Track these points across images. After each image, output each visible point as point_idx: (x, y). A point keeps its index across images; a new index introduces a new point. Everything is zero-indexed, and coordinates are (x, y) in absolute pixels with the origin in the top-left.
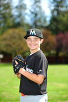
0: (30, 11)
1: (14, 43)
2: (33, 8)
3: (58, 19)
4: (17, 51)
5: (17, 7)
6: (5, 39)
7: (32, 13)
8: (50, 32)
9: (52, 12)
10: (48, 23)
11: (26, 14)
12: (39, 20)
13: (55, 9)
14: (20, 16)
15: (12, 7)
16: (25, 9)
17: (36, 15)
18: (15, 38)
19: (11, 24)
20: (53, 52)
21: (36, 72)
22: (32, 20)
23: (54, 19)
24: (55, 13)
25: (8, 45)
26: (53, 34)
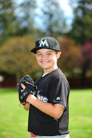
0: (42, 10)
1: (19, 59)
2: (46, 6)
3: (85, 21)
4: (23, 70)
5: (22, 5)
6: (5, 53)
7: (45, 13)
8: (72, 42)
9: (75, 11)
10: (69, 28)
11: (36, 15)
12: (56, 24)
13: (79, 7)
14: (27, 18)
15: (14, 5)
16: (35, 7)
17: (51, 16)
18: (20, 50)
19: (14, 30)
20: (77, 71)
21: (51, 101)
22: (45, 23)
23: (78, 22)
24: (80, 13)
25: (10, 62)
26: (76, 44)
